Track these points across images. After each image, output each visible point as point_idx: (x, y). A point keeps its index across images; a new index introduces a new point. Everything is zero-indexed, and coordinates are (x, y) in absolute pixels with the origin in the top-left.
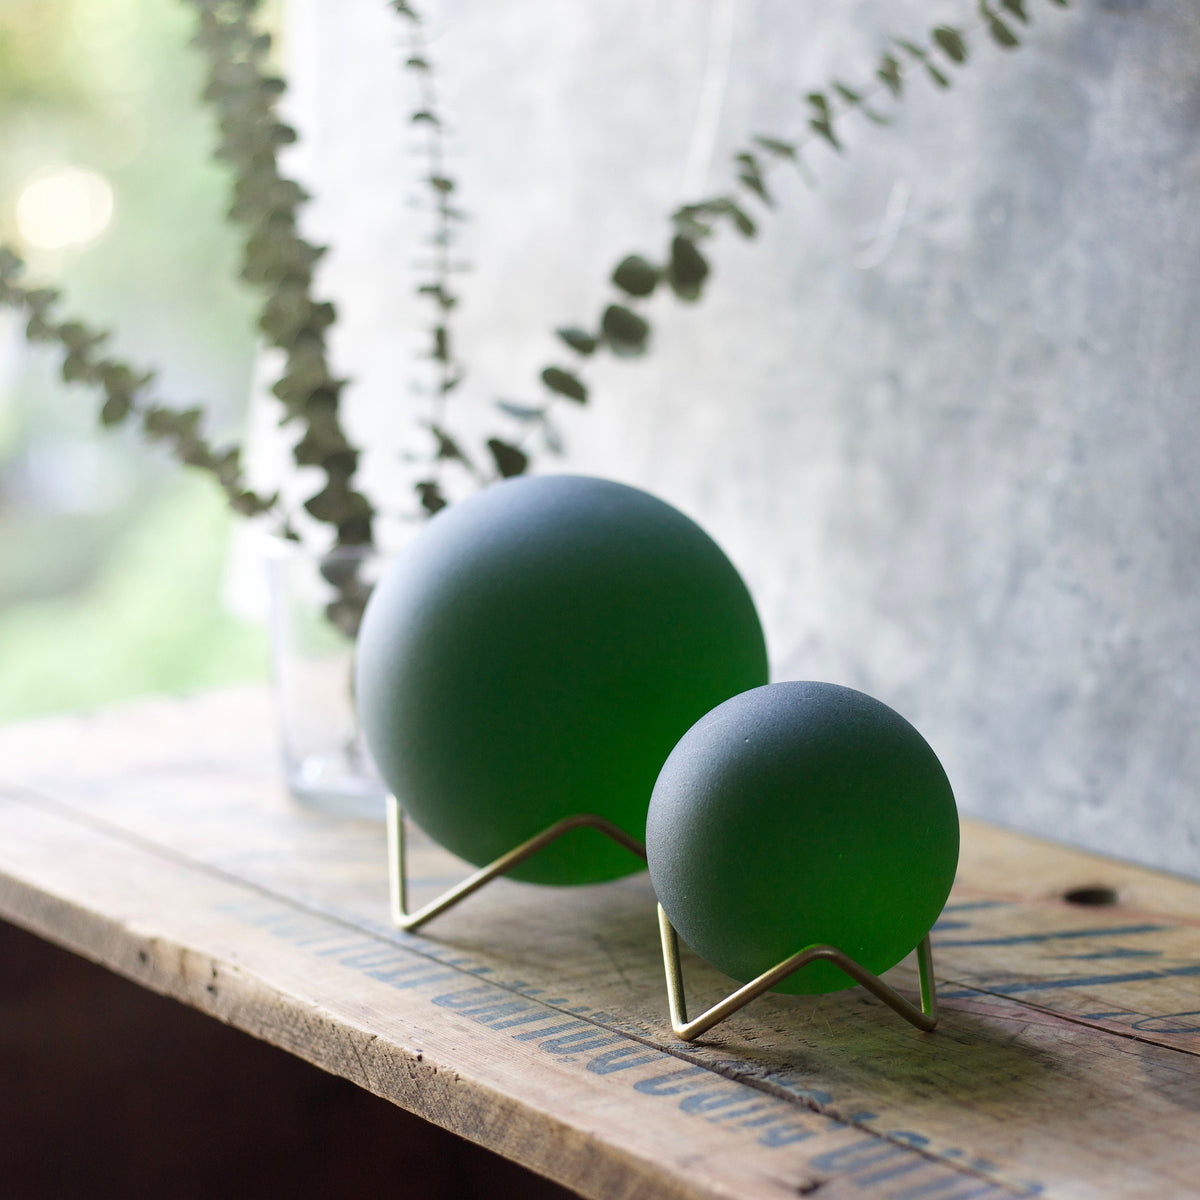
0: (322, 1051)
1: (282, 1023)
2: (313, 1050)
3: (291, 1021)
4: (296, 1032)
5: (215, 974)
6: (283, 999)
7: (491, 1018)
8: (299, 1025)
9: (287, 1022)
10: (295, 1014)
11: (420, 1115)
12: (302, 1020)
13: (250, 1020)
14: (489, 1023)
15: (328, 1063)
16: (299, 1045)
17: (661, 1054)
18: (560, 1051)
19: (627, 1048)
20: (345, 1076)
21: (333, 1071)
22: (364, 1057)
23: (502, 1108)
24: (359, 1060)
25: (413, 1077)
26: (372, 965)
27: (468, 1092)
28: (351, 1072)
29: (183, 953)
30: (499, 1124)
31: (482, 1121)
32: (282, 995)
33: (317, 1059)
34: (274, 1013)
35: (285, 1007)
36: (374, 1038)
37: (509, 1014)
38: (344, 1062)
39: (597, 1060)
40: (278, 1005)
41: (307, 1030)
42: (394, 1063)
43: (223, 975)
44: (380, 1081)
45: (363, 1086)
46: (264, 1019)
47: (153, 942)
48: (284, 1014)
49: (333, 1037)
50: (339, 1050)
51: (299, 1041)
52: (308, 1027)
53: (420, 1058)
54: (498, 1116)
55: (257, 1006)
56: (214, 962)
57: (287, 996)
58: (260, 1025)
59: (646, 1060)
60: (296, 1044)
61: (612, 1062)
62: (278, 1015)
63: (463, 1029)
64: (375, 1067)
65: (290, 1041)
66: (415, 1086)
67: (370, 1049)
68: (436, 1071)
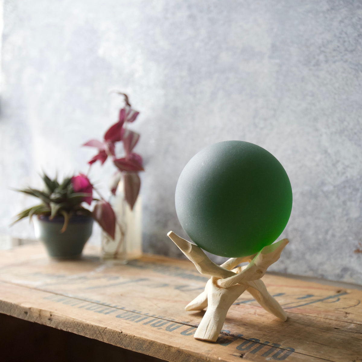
0: (88, 333)
1: (74, 326)
2: (85, 333)
3: (78, 326)
4: (79, 329)
5: (51, 315)
6: (75, 320)
7: (134, 320)
8: (80, 327)
9: (76, 326)
10: (79, 324)
11: (121, 347)
12: (81, 325)
13: (63, 326)
14: (134, 321)
15: (90, 336)
16: (80, 332)
17: (181, 325)
18: (156, 326)
19: (173, 324)
20: (96, 339)
21: (91, 338)
22: (103, 333)
23: (149, 343)
24: (101, 334)
25: (119, 337)
26: (94, 309)
27: (138, 340)
28: (98, 337)
29: (40, 311)
30: (148, 347)
31: (142, 347)
32: (74, 319)
33: (86, 335)
34: (72, 324)
35: (76, 322)
36: (106, 328)
37: (137, 318)
38: (96, 335)
39: (167, 328)
40: (73, 322)
41: (83, 328)
42: (113, 334)
43: (54, 315)
44: (108, 339)
45: (102, 341)
46: (68, 326)
47: (30, 309)
48: (75, 324)
49: (92, 329)
50: (94, 332)
51: (80, 331)
52: (84, 327)
53: (122, 332)
54: (148, 346)
55: (66, 323)
56: (51, 312)
57: (76, 319)
58: (66, 328)
59: (178, 327)
60: (79, 331)
61: (171, 328)
62: (73, 324)
63: (128, 323)
64: (106, 336)
65: (77, 331)
66: (120, 339)
67: (105, 331)
68: (127, 335)
